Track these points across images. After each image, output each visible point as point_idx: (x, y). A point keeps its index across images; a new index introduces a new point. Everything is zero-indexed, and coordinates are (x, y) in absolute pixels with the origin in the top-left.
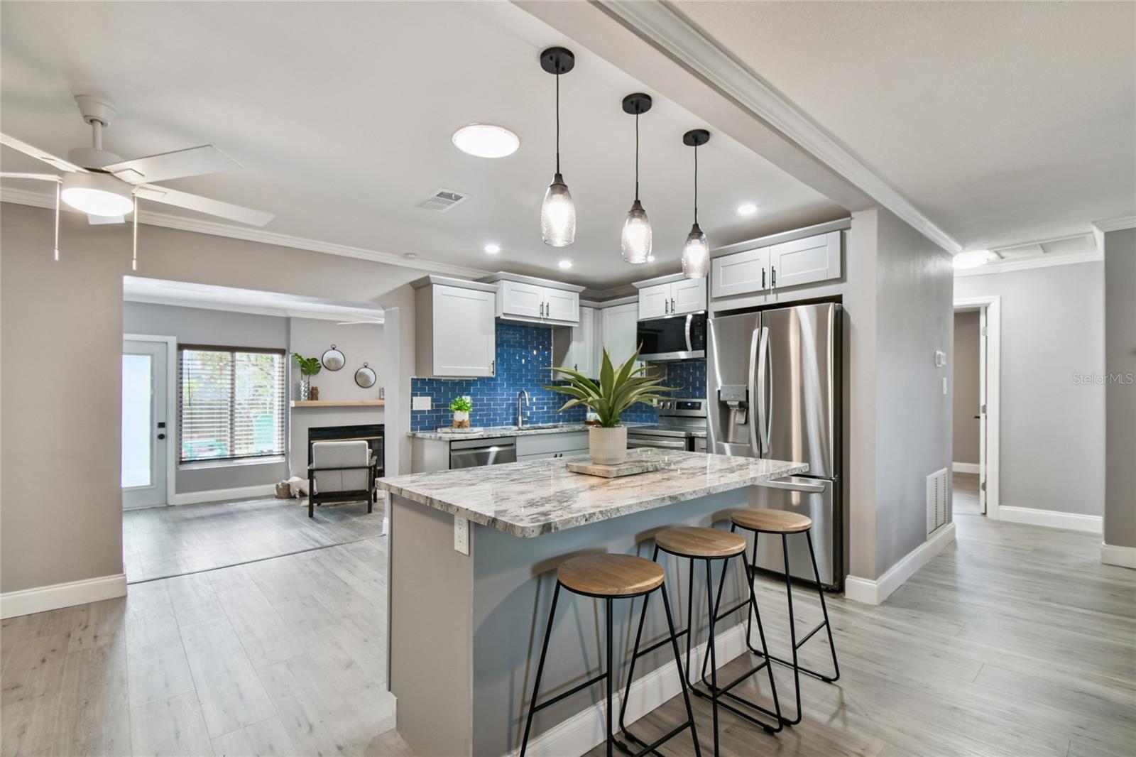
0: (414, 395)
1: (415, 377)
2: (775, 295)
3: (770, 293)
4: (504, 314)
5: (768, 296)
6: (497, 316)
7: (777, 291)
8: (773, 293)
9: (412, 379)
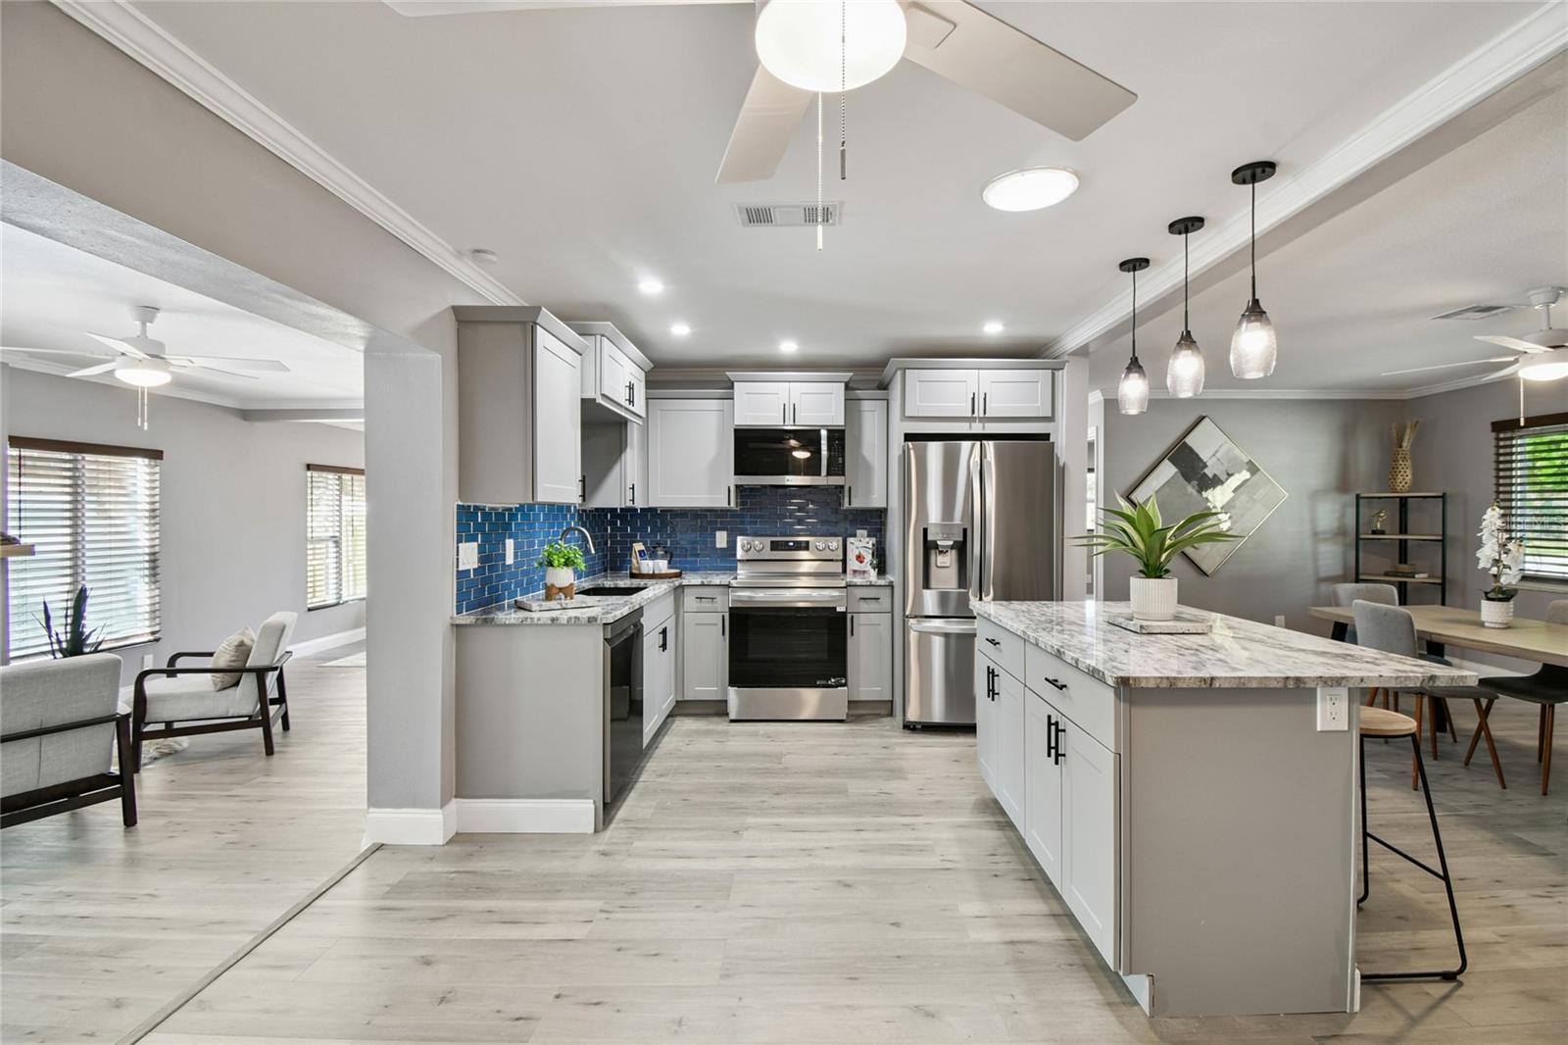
0: (459, 541)
1: (461, 503)
2: (981, 424)
3: (975, 421)
4: (603, 395)
5: (973, 424)
6: (589, 395)
7: (985, 420)
8: (980, 422)
9: (458, 506)
